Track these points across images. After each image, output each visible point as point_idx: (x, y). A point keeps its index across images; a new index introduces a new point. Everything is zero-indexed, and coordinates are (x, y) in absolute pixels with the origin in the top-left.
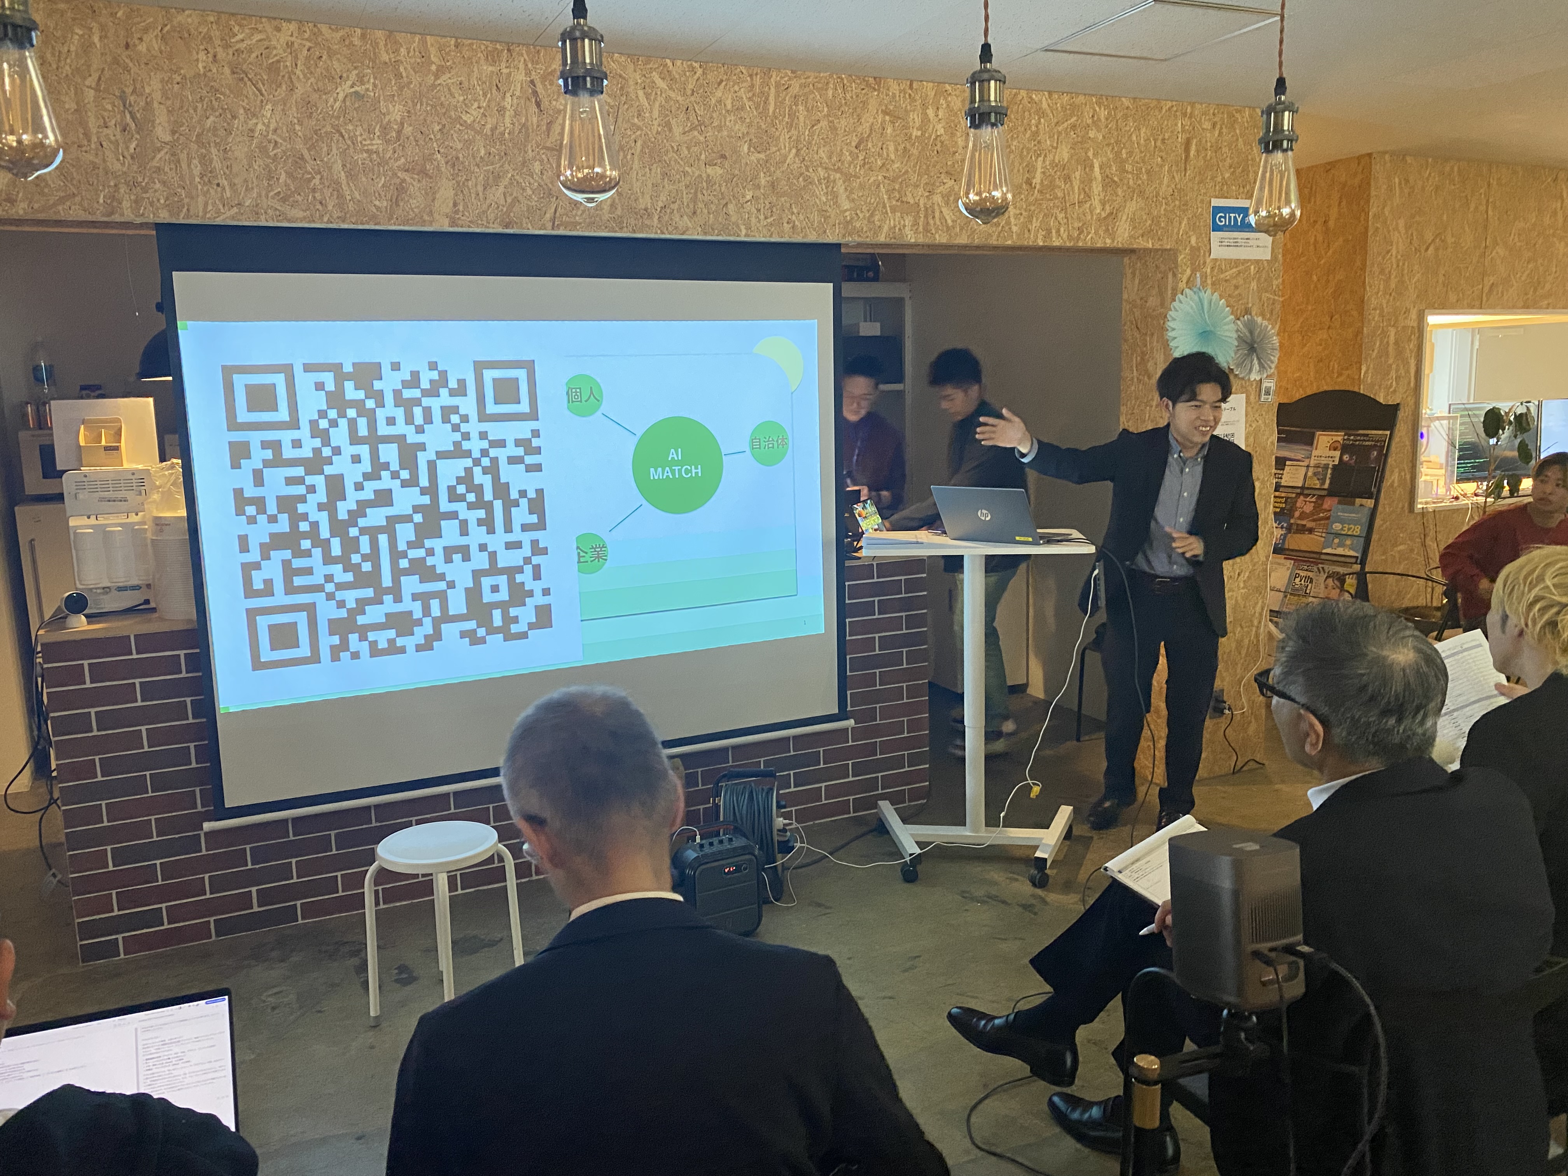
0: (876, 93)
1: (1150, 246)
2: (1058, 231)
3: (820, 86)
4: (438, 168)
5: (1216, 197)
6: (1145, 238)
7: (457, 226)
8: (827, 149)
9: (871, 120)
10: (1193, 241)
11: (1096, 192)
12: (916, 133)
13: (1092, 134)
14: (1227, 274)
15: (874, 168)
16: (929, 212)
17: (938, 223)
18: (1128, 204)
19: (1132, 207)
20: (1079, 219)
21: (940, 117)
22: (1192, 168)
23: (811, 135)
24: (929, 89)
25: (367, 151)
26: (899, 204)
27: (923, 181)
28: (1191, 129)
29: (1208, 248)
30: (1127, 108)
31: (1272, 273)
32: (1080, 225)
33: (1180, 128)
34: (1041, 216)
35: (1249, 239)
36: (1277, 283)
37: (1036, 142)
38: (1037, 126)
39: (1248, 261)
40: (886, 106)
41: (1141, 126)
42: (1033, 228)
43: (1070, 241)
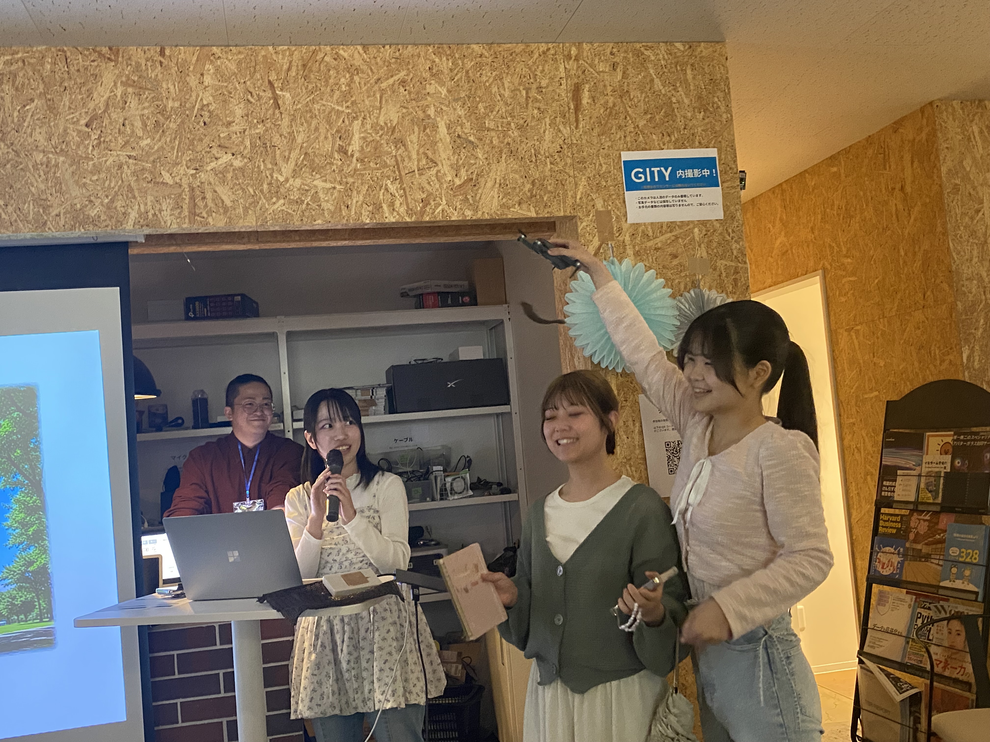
0: (113, 64)
1: (533, 215)
2: (392, 205)
3: (32, 61)
5: (629, 150)
6: (524, 206)
8: (43, 131)
9: (107, 94)
10: (599, 205)
11: (443, 156)
12: (172, 104)
13: (430, 89)
14: (658, 240)
15: (112, 147)
16: (197, 193)
17: (210, 204)
18: (494, 167)
20: (422, 189)
21: (206, 84)
22: (587, 118)
26: (150, 185)
27: (186, 157)
28: (580, 73)
29: (623, 211)
30: (481, 56)
31: (729, 235)
32: (424, 196)
33: (563, 75)
34: (365, 188)
35: (685, 196)
36: (738, 247)
37: (349, 104)
38: (348, 85)
39: (688, 223)
40: (128, 77)
41: (504, 75)
42: (354, 201)
43: (410, 215)
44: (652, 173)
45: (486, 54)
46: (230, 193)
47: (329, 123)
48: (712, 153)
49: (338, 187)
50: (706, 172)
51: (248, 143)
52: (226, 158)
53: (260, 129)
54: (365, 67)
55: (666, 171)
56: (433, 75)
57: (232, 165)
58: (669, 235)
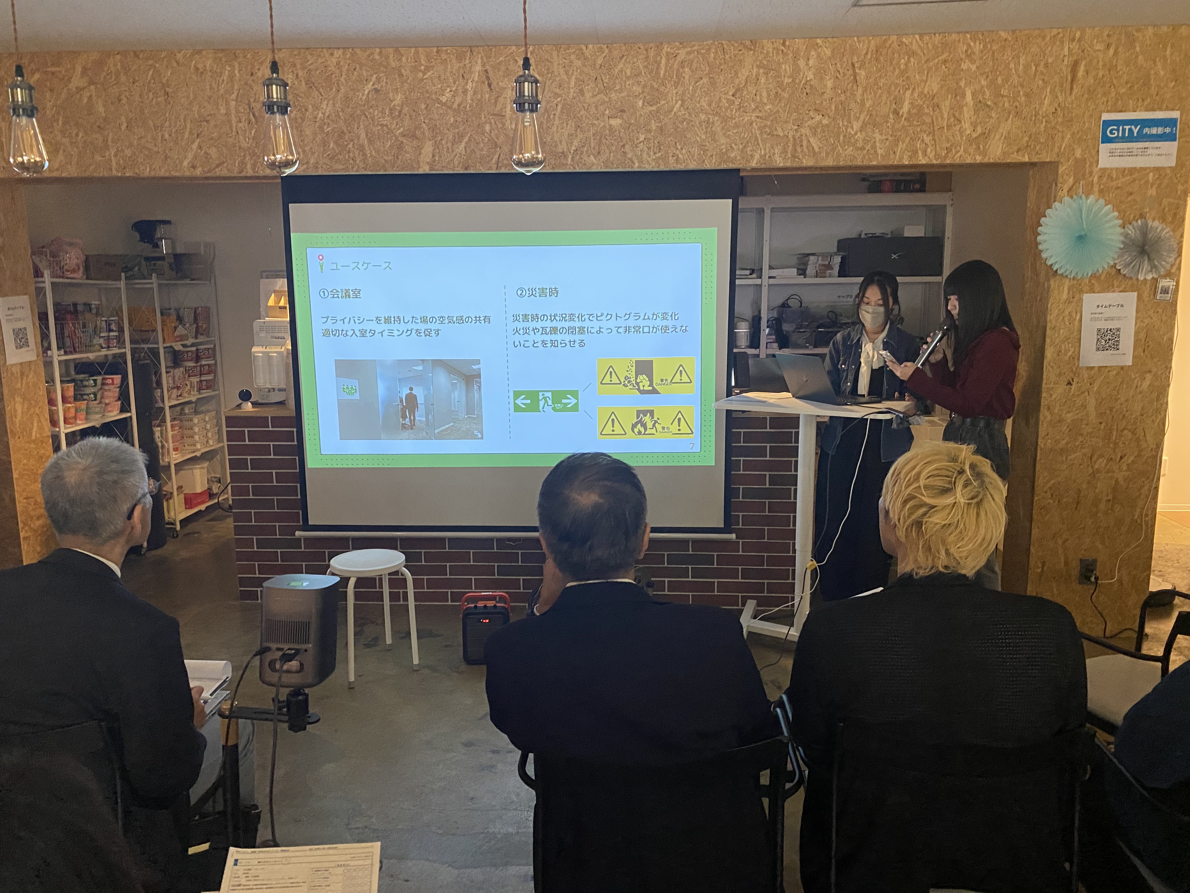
0: (752, 52)
1: (1027, 159)
2: (925, 152)
3: (703, 51)
4: (423, 133)
5: (1108, 112)
6: (1020, 153)
7: (434, 170)
8: (706, 99)
9: (747, 74)
11: (966, 115)
12: (787, 80)
13: (964, 66)
14: (1119, 181)
15: (747, 110)
16: (797, 142)
17: (805, 150)
18: (1002, 125)
19: (1005, 128)
20: (948, 141)
21: (810, 65)
22: (1080, 87)
23: (694, 90)
24: (800, 43)
25: (382, 125)
26: (769, 136)
27: (793, 118)
28: (1080, 51)
29: (1096, 159)
30: (1006, 40)
31: (1177, 178)
32: (948, 145)
33: (1066, 53)
34: (907, 140)
35: (1147, 148)
36: (1182, 188)
37: (904, 78)
38: (906, 65)
39: (1145, 169)
40: (761, 62)
41: (1021, 55)
42: (899, 150)
43: (937, 159)
44: (1124, 130)
45: (1010, 39)
46: (818, 143)
47: (889, 93)
48: (1175, 114)
49: (890, 138)
50: (1168, 130)
51: (833, 108)
52: (818, 118)
53: (843, 97)
54: (919, 51)
55: (1136, 128)
56: (967, 56)
57: (821, 123)
58: (1128, 178)
